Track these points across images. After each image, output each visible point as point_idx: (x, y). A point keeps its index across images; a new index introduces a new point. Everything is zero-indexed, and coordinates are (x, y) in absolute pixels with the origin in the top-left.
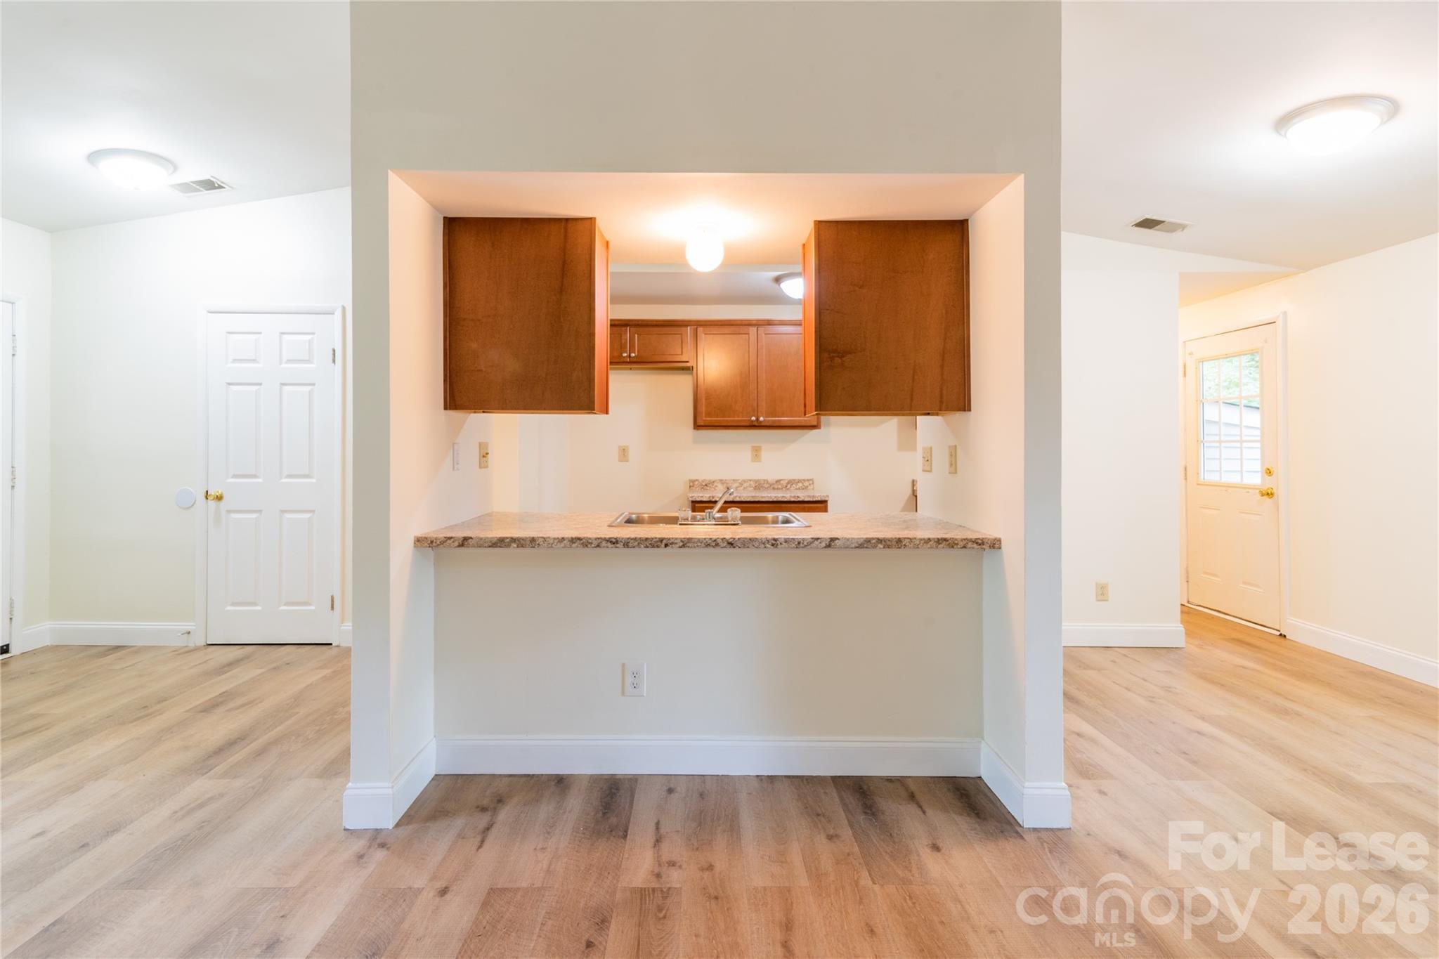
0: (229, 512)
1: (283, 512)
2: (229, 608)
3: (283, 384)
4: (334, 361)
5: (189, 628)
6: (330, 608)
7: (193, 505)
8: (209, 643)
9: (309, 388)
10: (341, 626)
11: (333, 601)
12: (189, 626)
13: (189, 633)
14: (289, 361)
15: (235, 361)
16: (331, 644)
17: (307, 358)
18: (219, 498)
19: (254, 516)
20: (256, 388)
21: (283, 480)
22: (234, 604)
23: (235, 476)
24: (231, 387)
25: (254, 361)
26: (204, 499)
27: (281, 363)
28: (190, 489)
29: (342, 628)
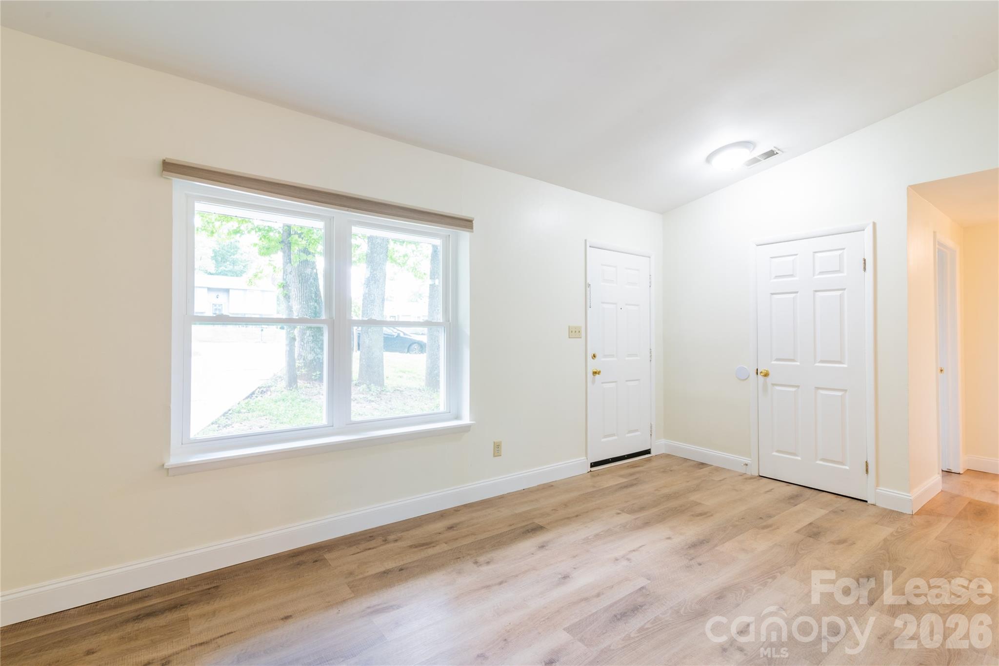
0: (773, 385)
1: (817, 388)
2: (775, 453)
3: (816, 291)
4: (865, 269)
5: (747, 462)
6: (865, 472)
7: (747, 378)
8: (760, 475)
9: (839, 293)
10: (877, 489)
11: (867, 466)
12: (746, 460)
13: (747, 465)
14: (821, 273)
15: (776, 277)
16: (866, 501)
17: (838, 269)
18: (766, 375)
19: (793, 389)
20: (794, 295)
21: (817, 364)
22: (778, 451)
23: (778, 360)
24: (775, 296)
25: (792, 276)
26: (755, 374)
27: (814, 275)
28: (745, 367)
29: (878, 490)
